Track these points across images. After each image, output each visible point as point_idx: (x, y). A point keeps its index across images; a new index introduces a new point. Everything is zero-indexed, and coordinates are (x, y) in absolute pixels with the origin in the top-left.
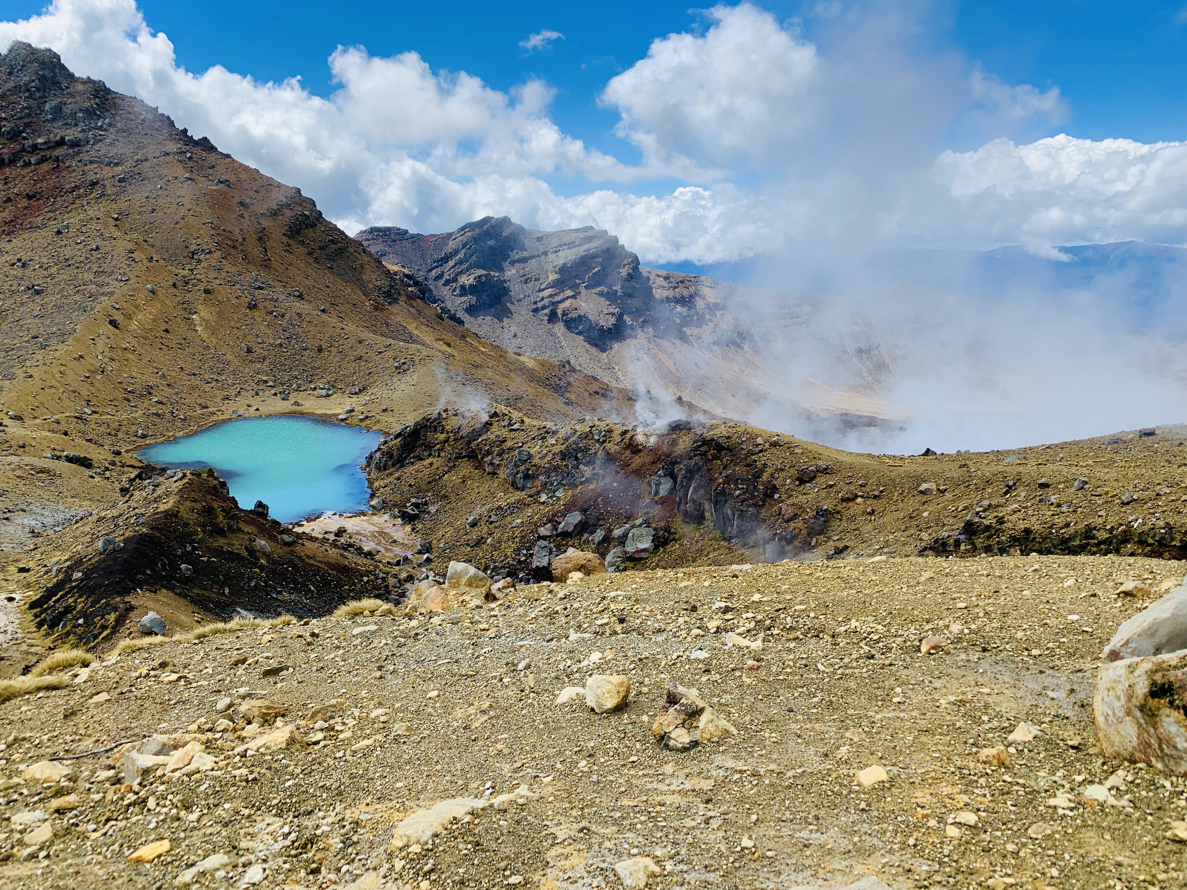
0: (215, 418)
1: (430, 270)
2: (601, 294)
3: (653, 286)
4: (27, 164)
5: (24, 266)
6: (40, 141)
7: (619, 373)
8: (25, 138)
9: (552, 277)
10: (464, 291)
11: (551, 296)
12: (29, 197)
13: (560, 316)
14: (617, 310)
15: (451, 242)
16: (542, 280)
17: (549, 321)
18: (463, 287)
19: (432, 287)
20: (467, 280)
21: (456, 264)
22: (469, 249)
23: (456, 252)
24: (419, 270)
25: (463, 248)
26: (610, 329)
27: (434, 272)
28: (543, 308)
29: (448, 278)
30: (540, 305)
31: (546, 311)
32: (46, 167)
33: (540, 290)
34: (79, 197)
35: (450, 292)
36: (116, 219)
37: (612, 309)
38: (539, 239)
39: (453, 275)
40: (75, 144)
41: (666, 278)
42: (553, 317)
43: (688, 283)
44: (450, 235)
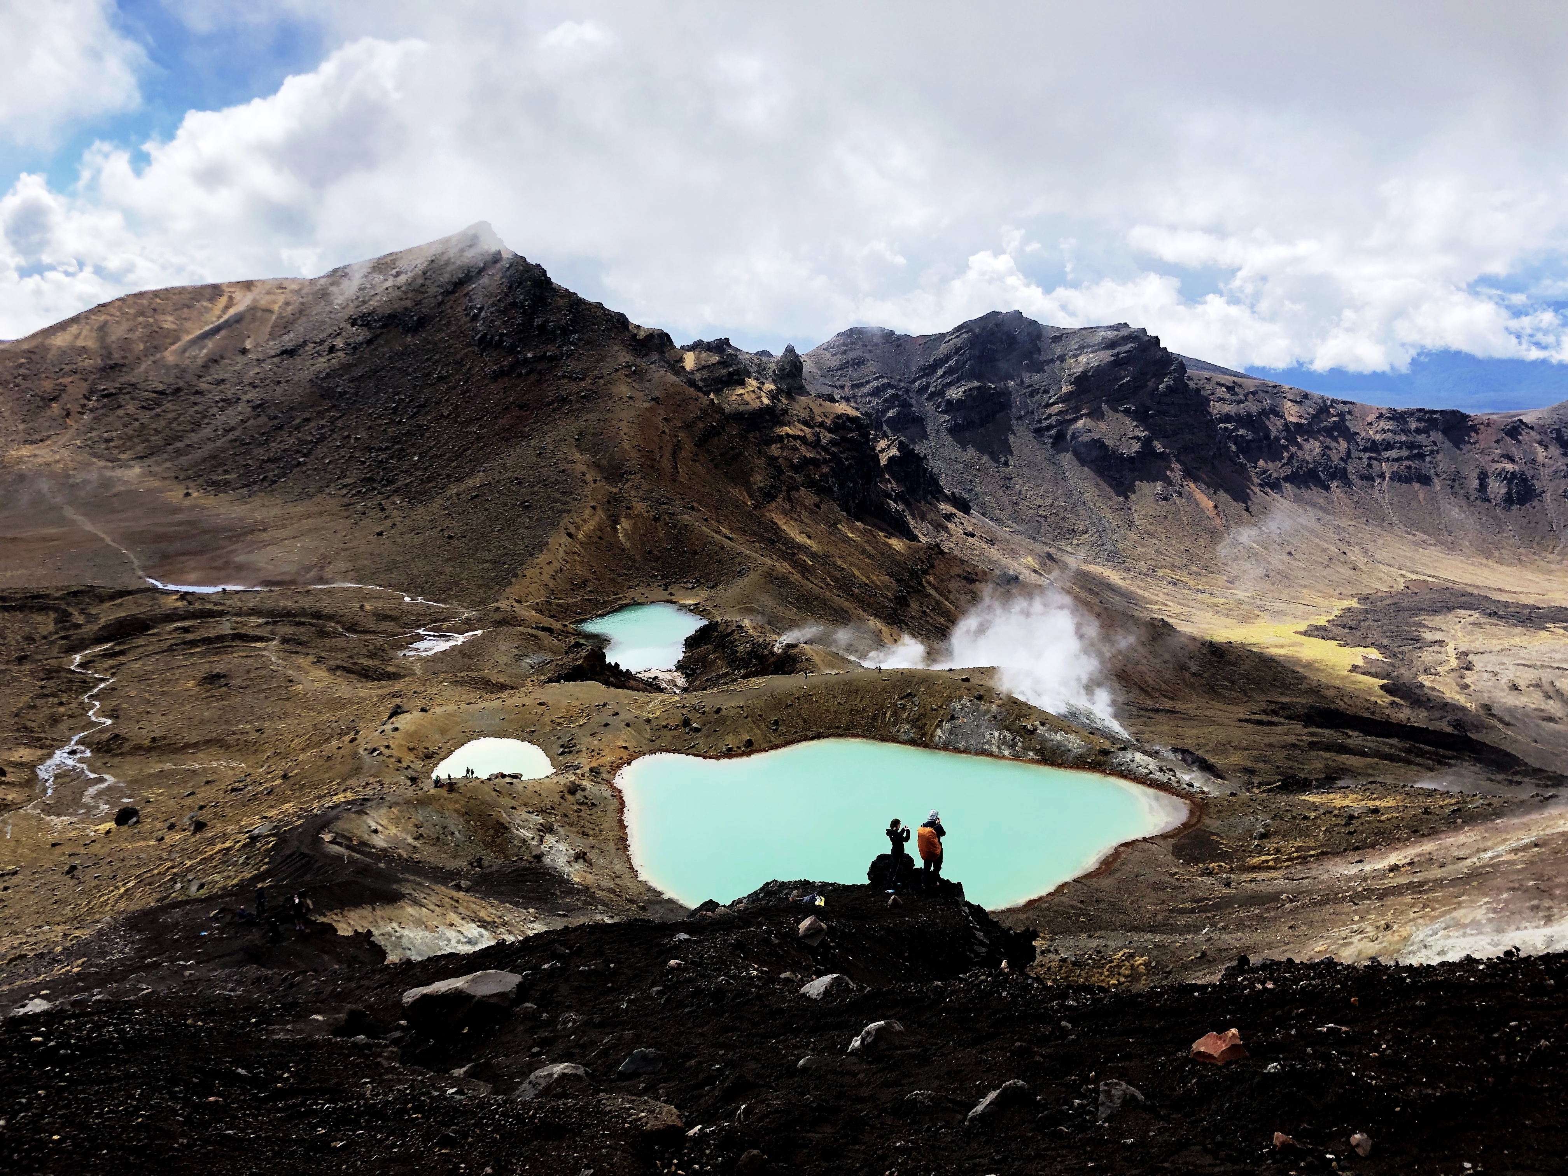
0: (620, 602)
1: (915, 381)
2: (1127, 412)
3: (1211, 398)
4: (520, 375)
5: (519, 483)
6: (529, 355)
7: (1136, 515)
8: (519, 352)
9: (1065, 389)
10: (951, 406)
11: (1060, 413)
12: (521, 407)
13: (1068, 438)
14: (1146, 433)
15: (943, 346)
16: (1052, 393)
17: (1054, 445)
18: (949, 402)
19: (913, 402)
20: (955, 393)
21: (945, 373)
22: (962, 355)
23: (948, 358)
24: (900, 380)
25: (956, 353)
26: (1132, 458)
27: (917, 384)
28: (1050, 427)
29: (933, 390)
30: (1045, 423)
31: (1053, 432)
32: (533, 377)
33: (1048, 405)
34: (554, 410)
35: (934, 408)
36: (577, 440)
37: (1139, 433)
38: (1057, 339)
39: (939, 387)
40: (553, 358)
41: (1230, 389)
42: (1059, 441)
43: (1262, 395)
44: (943, 335)
